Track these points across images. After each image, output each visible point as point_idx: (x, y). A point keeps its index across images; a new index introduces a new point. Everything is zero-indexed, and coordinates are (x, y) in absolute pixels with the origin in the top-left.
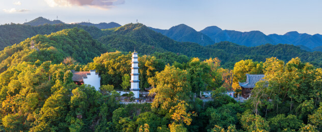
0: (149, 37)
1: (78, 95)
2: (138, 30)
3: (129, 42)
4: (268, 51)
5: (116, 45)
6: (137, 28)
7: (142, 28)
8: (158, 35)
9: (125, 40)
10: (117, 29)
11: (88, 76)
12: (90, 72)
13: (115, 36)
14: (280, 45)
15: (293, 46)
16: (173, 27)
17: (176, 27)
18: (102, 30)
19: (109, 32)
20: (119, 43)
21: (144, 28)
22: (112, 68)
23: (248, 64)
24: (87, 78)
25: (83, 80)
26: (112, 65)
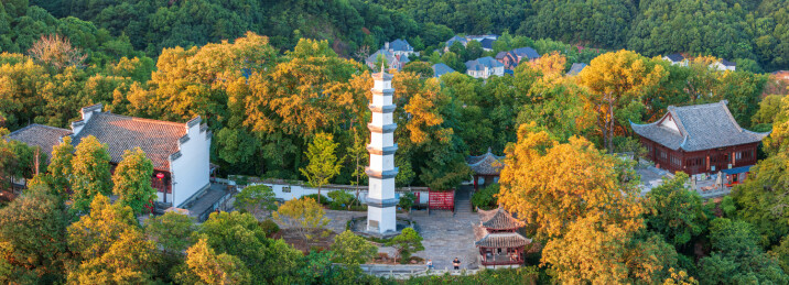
11: (183, 148)
12: (187, 130)
22: (261, 107)
23: (628, 64)
24: (180, 155)
25: (167, 165)
26: (261, 99)
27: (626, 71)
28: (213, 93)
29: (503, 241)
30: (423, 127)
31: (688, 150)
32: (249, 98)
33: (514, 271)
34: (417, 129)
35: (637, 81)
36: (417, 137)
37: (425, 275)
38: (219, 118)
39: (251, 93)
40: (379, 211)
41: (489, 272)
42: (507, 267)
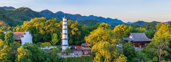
0: (32, 15)
1: (23, 53)
2: (27, 11)
3: (23, 17)
4: (86, 23)
5: (16, 18)
6: (26, 10)
7: (29, 10)
8: (37, 14)
9: (21, 15)
10: (15, 10)
11: (24, 35)
12: (25, 32)
13: (15, 13)
14: (91, 20)
15: (96, 21)
16: (43, 11)
17: (44, 11)
18: (6, 10)
19: (11, 11)
20: (17, 17)
21: (30, 10)
22: (43, 29)
23: (123, 27)
24: (23, 37)
25: (20, 39)
26: (42, 27)
27: (123, 29)
28: (33, 27)
29: (86, 49)
30: (74, 31)
31: (134, 41)
32: (40, 27)
33: (89, 56)
34: (73, 31)
35: (125, 30)
36: (73, 33)
37: (70, 57)
38: (34, 32)
39: (40, 26)
40: (64, 47)
41: (83, 56)
42: (87, 55)
